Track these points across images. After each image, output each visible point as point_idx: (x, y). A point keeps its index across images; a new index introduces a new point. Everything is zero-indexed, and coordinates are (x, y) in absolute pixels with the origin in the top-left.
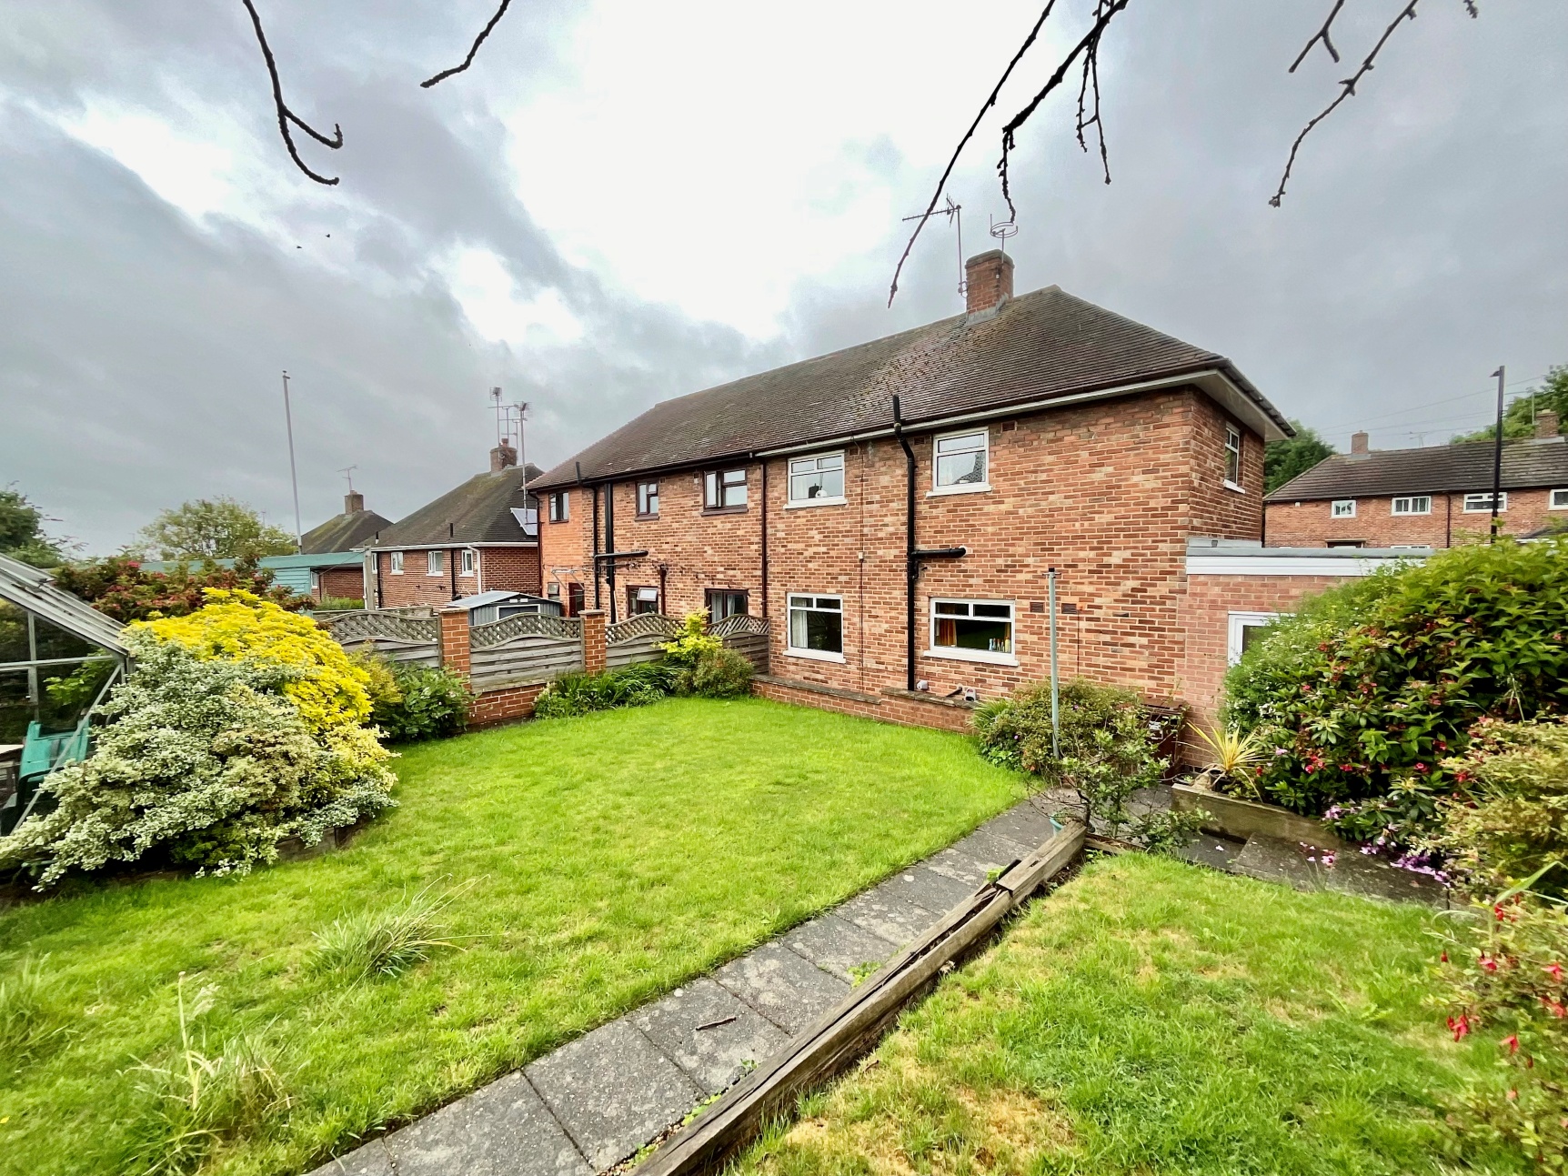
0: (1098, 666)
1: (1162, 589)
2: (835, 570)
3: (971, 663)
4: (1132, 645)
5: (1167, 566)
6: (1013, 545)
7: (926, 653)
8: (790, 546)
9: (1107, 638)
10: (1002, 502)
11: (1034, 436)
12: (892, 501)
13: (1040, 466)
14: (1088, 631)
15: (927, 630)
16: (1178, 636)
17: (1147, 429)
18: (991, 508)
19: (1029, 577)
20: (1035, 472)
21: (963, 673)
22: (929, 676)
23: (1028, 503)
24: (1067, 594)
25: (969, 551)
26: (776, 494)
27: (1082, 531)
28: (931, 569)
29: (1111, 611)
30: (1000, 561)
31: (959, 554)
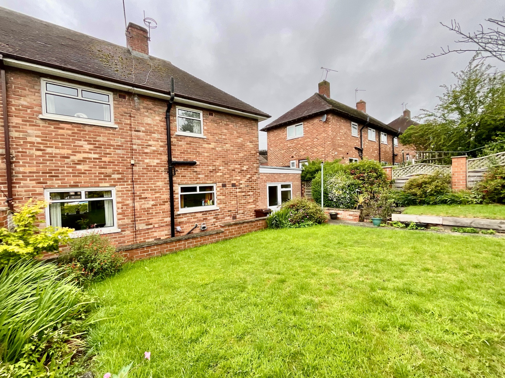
0: (242, 203)
1: (254, 178)
2: (109, 171)
3: (200, 212)
4: (250, 195)
5: (255, 170)
6: (215, 162)
7: (179, 213)
8: (49, 150)
9: (244, 194)
10: (210, 144)
11: (220, 121)
12: (154, 133)
13: (222, 132)
14: (239, 192)
15: (178, 201)
16: (259, 191)
17: (249, 129)
18: (206, 146)
19: (221, 174)
20: (221, 135)
21: (197, 218)
22: (180, 223)
23: (219, 146)
24: (232, 180)
25: (198, 163)
26: (25, 103)
27: (236, 158)
28: (180, 171)
29: (244, 185)
30: (211, 168)
31: (193, 164)
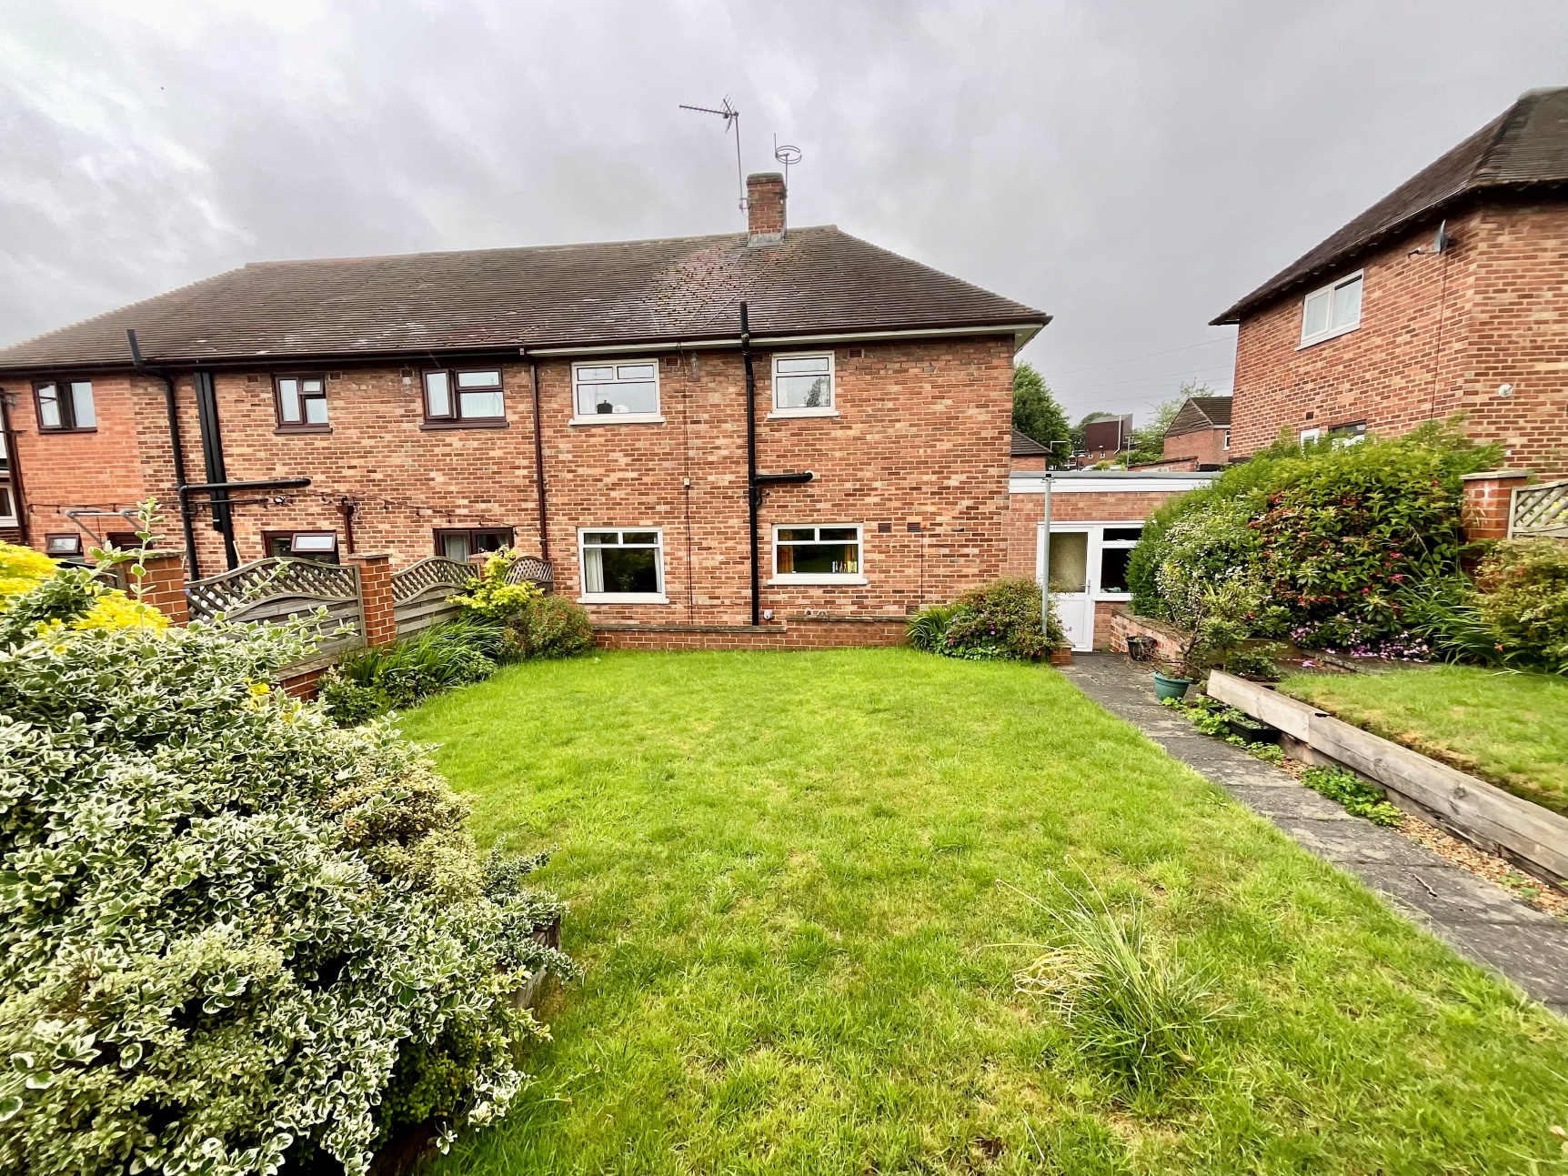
0: (939, 576)
1: (990, 507)
2: (652, 499)
3: (820, 586)
4: (968, 555)
5: (994, 487)
6: (861, 470)
7: (770, 582)
8: (580, 471)
9: (946, 551)
10: (850, 428)
11: (880, 366)
12: (726, 422)
13: (886, 394)
14: (930, 546)
15: (770, 559)
16: (1002, 545)
17: (979, 369)
18: (839, 433)
19: (877, 499)
20: (883, 400)
21: (812, 597)
22: (773, 604)
23: (876, 429)
24: (912, 514)
25: (816, 476)
26: (555, 406)
27: (926, 457)
28: (774, 495)
29: (949, 528)
30: (849, 485)
31: (805, 479)
